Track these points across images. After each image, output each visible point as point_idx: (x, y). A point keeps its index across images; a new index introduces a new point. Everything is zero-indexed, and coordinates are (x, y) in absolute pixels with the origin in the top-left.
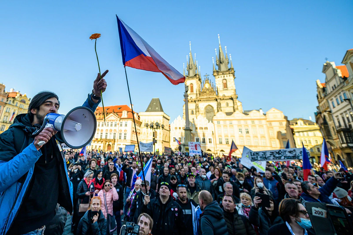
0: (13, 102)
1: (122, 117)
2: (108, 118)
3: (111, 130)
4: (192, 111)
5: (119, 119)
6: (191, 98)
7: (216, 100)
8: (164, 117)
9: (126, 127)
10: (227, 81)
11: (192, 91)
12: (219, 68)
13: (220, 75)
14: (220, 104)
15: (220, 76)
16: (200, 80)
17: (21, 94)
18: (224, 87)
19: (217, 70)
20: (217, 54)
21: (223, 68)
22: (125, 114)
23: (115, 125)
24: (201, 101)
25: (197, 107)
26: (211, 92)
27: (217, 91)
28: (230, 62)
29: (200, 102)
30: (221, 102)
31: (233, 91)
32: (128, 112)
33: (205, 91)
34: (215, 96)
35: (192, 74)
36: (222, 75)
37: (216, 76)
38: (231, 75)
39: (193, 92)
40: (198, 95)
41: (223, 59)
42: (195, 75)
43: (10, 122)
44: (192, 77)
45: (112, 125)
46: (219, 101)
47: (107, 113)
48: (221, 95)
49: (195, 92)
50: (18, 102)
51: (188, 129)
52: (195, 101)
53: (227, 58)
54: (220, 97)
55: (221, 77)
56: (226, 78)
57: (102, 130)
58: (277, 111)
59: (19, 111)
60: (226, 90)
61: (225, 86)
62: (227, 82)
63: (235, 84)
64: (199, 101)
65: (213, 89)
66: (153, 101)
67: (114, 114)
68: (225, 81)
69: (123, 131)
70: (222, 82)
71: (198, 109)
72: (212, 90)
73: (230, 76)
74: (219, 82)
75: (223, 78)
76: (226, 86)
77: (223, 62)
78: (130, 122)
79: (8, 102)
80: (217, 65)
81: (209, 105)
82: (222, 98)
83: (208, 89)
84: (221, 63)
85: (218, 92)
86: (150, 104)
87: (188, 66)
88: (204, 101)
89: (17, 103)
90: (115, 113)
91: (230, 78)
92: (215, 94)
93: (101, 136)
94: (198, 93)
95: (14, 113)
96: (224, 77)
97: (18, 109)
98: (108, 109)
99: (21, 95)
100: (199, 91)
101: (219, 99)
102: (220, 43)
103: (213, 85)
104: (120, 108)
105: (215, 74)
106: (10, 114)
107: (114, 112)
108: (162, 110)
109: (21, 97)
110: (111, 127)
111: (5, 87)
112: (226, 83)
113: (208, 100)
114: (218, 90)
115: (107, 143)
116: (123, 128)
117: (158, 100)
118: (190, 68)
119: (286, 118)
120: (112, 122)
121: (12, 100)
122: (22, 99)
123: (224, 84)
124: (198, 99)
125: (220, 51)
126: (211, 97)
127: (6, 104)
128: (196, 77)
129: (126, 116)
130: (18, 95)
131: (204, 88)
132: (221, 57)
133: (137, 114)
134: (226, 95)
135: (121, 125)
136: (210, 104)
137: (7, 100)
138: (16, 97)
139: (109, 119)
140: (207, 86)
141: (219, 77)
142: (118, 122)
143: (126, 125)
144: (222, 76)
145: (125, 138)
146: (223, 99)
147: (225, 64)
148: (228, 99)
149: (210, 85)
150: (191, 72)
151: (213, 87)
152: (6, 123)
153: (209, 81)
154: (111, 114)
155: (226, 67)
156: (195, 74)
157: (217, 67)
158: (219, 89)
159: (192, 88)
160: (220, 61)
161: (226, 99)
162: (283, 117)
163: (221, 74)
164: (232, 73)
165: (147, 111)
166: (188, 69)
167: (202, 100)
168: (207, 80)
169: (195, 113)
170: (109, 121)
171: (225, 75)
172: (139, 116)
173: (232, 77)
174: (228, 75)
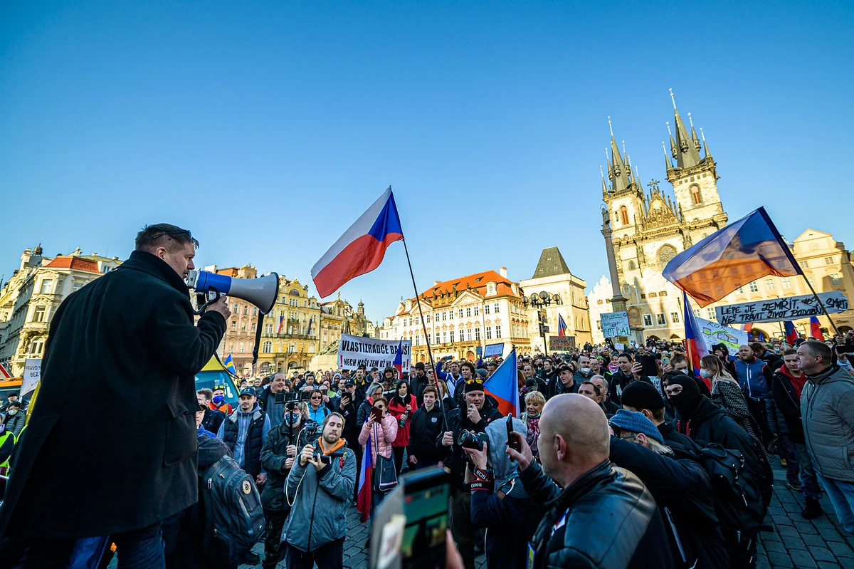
1: (487, 296)
2: (459, 301)
3: (469, 324)
4: (632, 263)
5: (481, 300)
6: (626, 235)
7: (681, 232)
8: (572, 283)
9: (497, 314)
10: (699, 189)
11: (626, 221)
12: (681, 163)
13: (683, 177)
14: (691, 240)
15: (683, 180)
16: (640, 195)
17: (289, 280)
18: (694, 201)
19: (676, 167)
20: (671, 132)
21: (689, 161)
22: (491, 289)
23: (476, 314)
24: (646, 238)
25: (640, 252)
26: (668, 216)
27: (680, 212)
28: (702, 146)
29: (645, 241)
30: (692, 234)
31: (715, 207)
32: (497, 284)
33: (655, 216)
34: (676, 224)
35: (620, 185)
36: (687, 176)
37: (673, 180)
38: (708, 173)
39: (628, 223)
40: (640, 227)
41: (686, 141)
42: (628, 188)
43: (278, 334)
44: (623, 193)
45: (469, 314)
46: (686, 232)
47: (457, 292)
48: (689, 218)
49: (632, 222)
50: (284, 295)
51: (617, 298)
52: (635, 242)
53: (695, 138)
54: (688, 225)
55: (686, 181)
56: (696, 181)
57: (452, 326)
58: (817, 234)
59: (290, 313)
60: (700, 207)
61: (697, 198)
62: (702, 190)
63: (718, 191)
64: (642, 239)
65: (671, 209)
66: (545, 254)
67: (470, 292)
68: (695, 189)
69: (493, 322)
70: (688, 191)
71: (644, 255)
72: (670, 212)
73: (705, 176)
74: (681, 192)
75: (690, 183)
76: (699, 199)
77: (688, 148)
78: (504, 304)
80: (674, 157)
81: (666, 245)
82: (693, 226)
83: (660, 211)
84: (682, 150)
85: (684, 214)
86: (540, 261)
87: (610, 169)
88: (654, 237)
89: (284, 298)
90: (472, 290)
91: (706, 181)
92: (676, 220)
93: (452, 337)
94: (638, 222)
95: (282, 319)
96: (692, 180)
97: (289, 309)
98: (457, 284)
99: (288, 282)
100: (641, 219)
101: (686, 228)
102: (675, 108)
103: (669, 201)
104: (480, 279)
105: (673, 177)
106: (276, 320)
107: (470, 289)
108: (566, 270)
109: (289, 285)
110: (469, 318)
111: (256, 271)
112: (699, 194)
113: (661, 235)
114: (683, 210)
115: (466, 350)
116: (492, 316)
117: (556, 250)
118: (616, 174)
119: (839, 245)
120: (468, 307)
122: (291, 288)
123: (694, 194)
124: (641, 235)
125: (677, 125)
126: (667, 227)
128: (631, 190)
129: (494, 293)
131: (651, 210)
132: (682, 138)
133: (517, 284)
134: (701, 218)
135: (488, 312)
136: (672, 244)
138: (281, 287)
139: (462, 303)
140: (657, 205)
141: (681, 183)
142: (480, 306)
143: (497, 310)
144: (689, 178)
145: (499, 336)
146: (695, 227)
147: (692, 152)
148: (706, 226)
149: (664, 202)
150: (619, 181)
151: (670, 206)
152: (272, 337)
153: (661, 194)
154: (465, 293)
155: (694, 158)
156: (629, 184)
157: (675, 162)
158: (685, 208)
159: (625, 215)
160: (680, 147)
161: (701, 228)
162: (833, 244)
163: (686, 174)
164: (709, 169)
165: (536, 276)
166: (611, 177)
167: (649, 236)
168: (656, 193)
169: (637, 266)
170: (462, 306)
171: (695, 176)
172: (521, 289)
173: (710, 178)
174: (701, 175)
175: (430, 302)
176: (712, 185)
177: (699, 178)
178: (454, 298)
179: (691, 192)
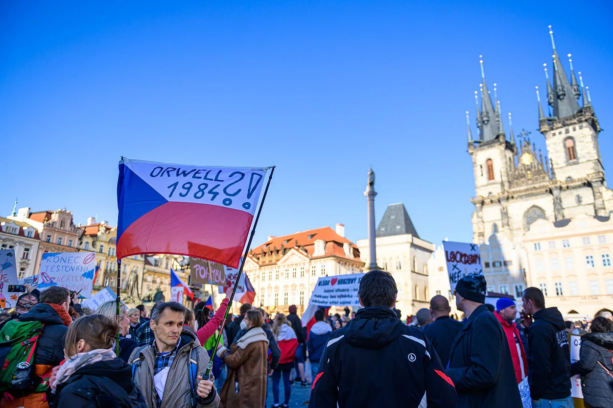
0: (94, 245)
1: (314, 255)
2: (286, 260)
3: (295, 285)
4: (495, 226)
5: (308, 260)
6: (490, 193)
7: (551, 192)
8: (414, 246)
10: (574, 143)
11: (491, 176)
12: (556, 111)
13: (557, 128)
14: (561, 201)
15: (557, 132)
16: (510, 147)
18: (568, 157)
19: (550, 116)
20: (547, 76)
21: (565, 109)
22: (319, 248)
23: (303, 274)
24: (513, 197)
25: (505, 214)
26: (538, 172)
27: (552, 169)
29: (511, 201)
30: (563, 195)
31: (591, 165)
33: (524, 172)
34: (547, 184)
35: (488, 135)
36: (561, 127)
37: (546, 132)
38: (585, 124)
39: (493, 179)
40: (507, 185)
41: (563, 87)
42: (495, 138)
44: (490, 143)
45: (295, 275)
46: (556, 192)
47: (284, 249)
48: (561, 177)
49: (498, 178)
50: (102, 244)
52: (499, 201)
53: (574, 83)
54: (558, 185)
55: (560, 133)
56: (571, 134)
57: (277, 287)
59: (108, 263)
60: (574, 164)
61: (571, 154)
62: (577, 144)
63: (597, 147)
64: (508, 198)
65: (542, 165)
66: (390, 211)
67: (298, 250)
68: (569, 143)
70: (562, 145)
71: (508, 217)
72: (540, 168)
73: (581, 128)
74: (554, 144)
75: (564, 135)
76: (574, 154)
77: (564, 95)
79: (83, 246)
80: (550, 104)
81: (534, 206)
82: (564, 186)
83: (530, 167)
84: (558, 97)
85: (556, 171)
88: (521, 197)
89: (102, 246)
90: (300, 248)
91: (582, 134)
92: (547, 178)
93: (277, 300)
94: (505, 179)
96: (567, 132)
97: (107, 259)
98: (288, 241)
99: (108, 229)
100: (508, 176)
101: (556, 188)
102: (554, 47)
103: (541, 156)
104: (312, 236)
105: (545, 127)
107: (298, 246)
109: (110, 232)
110: (294, 279)
111: (72, 216)
112: (573, 148)
113: (529, 194)
114: (555, 166)
117: (402, 207)
120: (294, 267)
121: (90, 240)
122: (111, 236)
123: (569, 149)
124: (506, 195)
125: (554, 67)
126: (537, 185)
127: (79, 250)
128: (499, 141)
129: (322, 252)
130: (102, 229)
131: (520, 165)
132: (559, 83)
134: (575, 177)
135: (314, 273)
136: (537, 204)
137: (79, 242)
138: (99, 234)
140: (527, 159)
141: (554, 135)
143: (323, 272)
144: (563, 130)
146: (568, 187)
147: (570, 100)
148: (579, 187)
149: (534, 156)
150: (487, 130)
151: (542, 161)
153: (531, 147)
154: (293, 251)
155: (571, 106)
156: (496, 134)
157: (550, 110)
158: (557, 164)
159: (490, 169)
160: (557, 93)
161: (575, 188)
163: (560, 125)
164: (586, 121)
167: (515, 196)
168: (526, 146)
169: (500, 229)
170: (288, 266)
171: (571, 128)
172: (357, 250)
173: (587, 131)
174: (577, 127)
175: (258, 259)
176: (589, 139)
177: (574, 130)
178: (281, 255)
179: (565, 146)
